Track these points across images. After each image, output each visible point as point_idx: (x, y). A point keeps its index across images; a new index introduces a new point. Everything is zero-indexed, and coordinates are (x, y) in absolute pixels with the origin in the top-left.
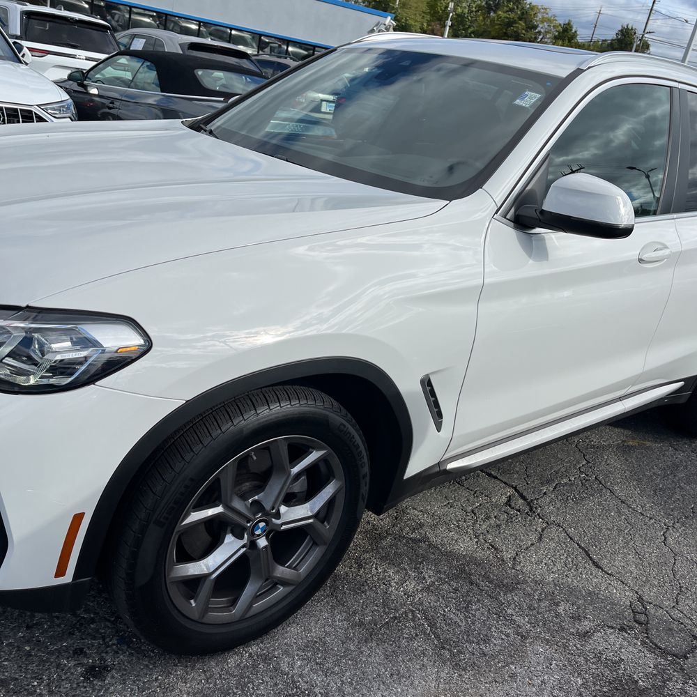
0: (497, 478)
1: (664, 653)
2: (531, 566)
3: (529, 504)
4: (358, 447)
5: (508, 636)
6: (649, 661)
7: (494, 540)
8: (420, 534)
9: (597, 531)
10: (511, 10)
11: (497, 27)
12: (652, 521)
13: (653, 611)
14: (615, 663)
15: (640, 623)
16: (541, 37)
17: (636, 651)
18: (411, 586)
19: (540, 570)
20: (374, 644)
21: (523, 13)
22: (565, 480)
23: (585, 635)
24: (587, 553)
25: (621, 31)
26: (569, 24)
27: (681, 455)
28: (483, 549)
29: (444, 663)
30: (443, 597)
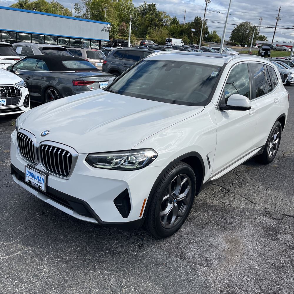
0: (215, 185)
1: (276, 219)
2: (235, 205)
3: (227, 190)
4: (194, 176)
5: (237, 222)
6: (273, 221)
7: (222, 201)
8: (202, 202)
9: (248, 194)
10: (151, 14)
11: (147, 21)
12: (262, 189)
13: (270, 210)
14: (265, 223)
15: (268, 214)
16: (165, 24)
17: (269, 220)
18: (207, 215)
19: (238, 206)
20: (205, 229)
21: (156, 15)
22: (234, 182)
23: (255, 219)
24: (248, 200)
25: (195, 19)
26: (175, 18)
27: (263, 170)
28: (220, 203)
29: (224, 230)
30: (216, 216)
